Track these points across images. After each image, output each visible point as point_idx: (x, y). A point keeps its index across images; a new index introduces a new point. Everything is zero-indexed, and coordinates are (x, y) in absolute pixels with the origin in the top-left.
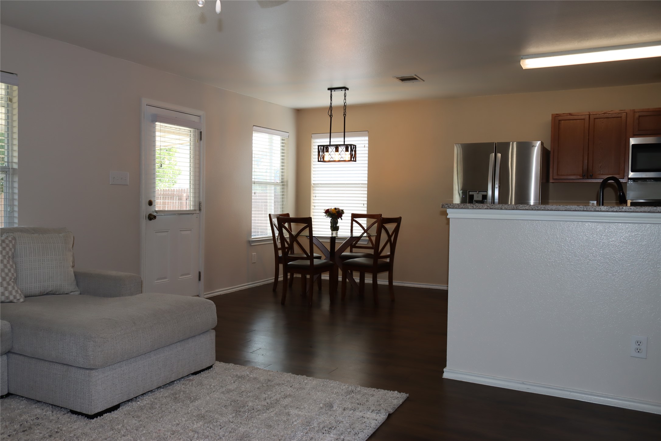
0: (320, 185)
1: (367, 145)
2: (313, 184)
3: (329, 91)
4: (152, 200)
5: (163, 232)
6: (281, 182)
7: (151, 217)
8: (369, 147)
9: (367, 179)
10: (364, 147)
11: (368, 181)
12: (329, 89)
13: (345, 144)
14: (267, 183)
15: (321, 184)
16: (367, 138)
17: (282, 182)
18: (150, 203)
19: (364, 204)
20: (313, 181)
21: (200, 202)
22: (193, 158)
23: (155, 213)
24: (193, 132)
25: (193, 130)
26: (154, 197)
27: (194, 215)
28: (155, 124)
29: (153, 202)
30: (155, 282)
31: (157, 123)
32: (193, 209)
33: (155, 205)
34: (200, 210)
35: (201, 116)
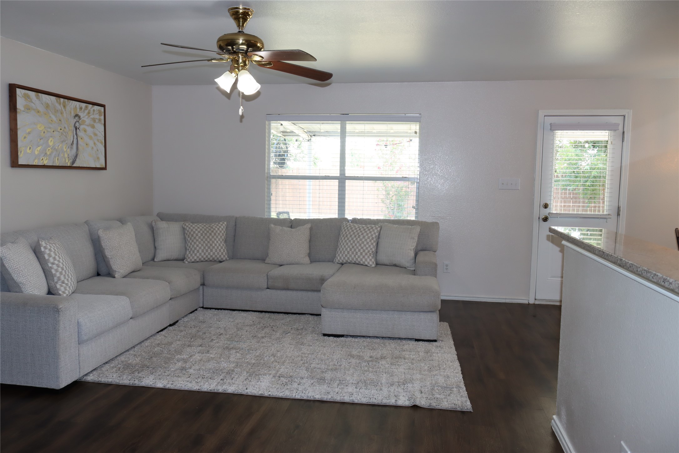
4: (548, 203)
7: (546, 219)
18: (546, 206)
21: (619, 207)
22: (610, 161)
23: (548, 216)
24: (610, 134)
25: (610, 132)
26: (551, 200)
27: (605, 220)
28: (554, 132)
29: (549, 205)
30: (549, 279)
31: (557, 131)
32: (607, 213)
33: (550, 208)
34: (618, 214)
35: (625, 115)
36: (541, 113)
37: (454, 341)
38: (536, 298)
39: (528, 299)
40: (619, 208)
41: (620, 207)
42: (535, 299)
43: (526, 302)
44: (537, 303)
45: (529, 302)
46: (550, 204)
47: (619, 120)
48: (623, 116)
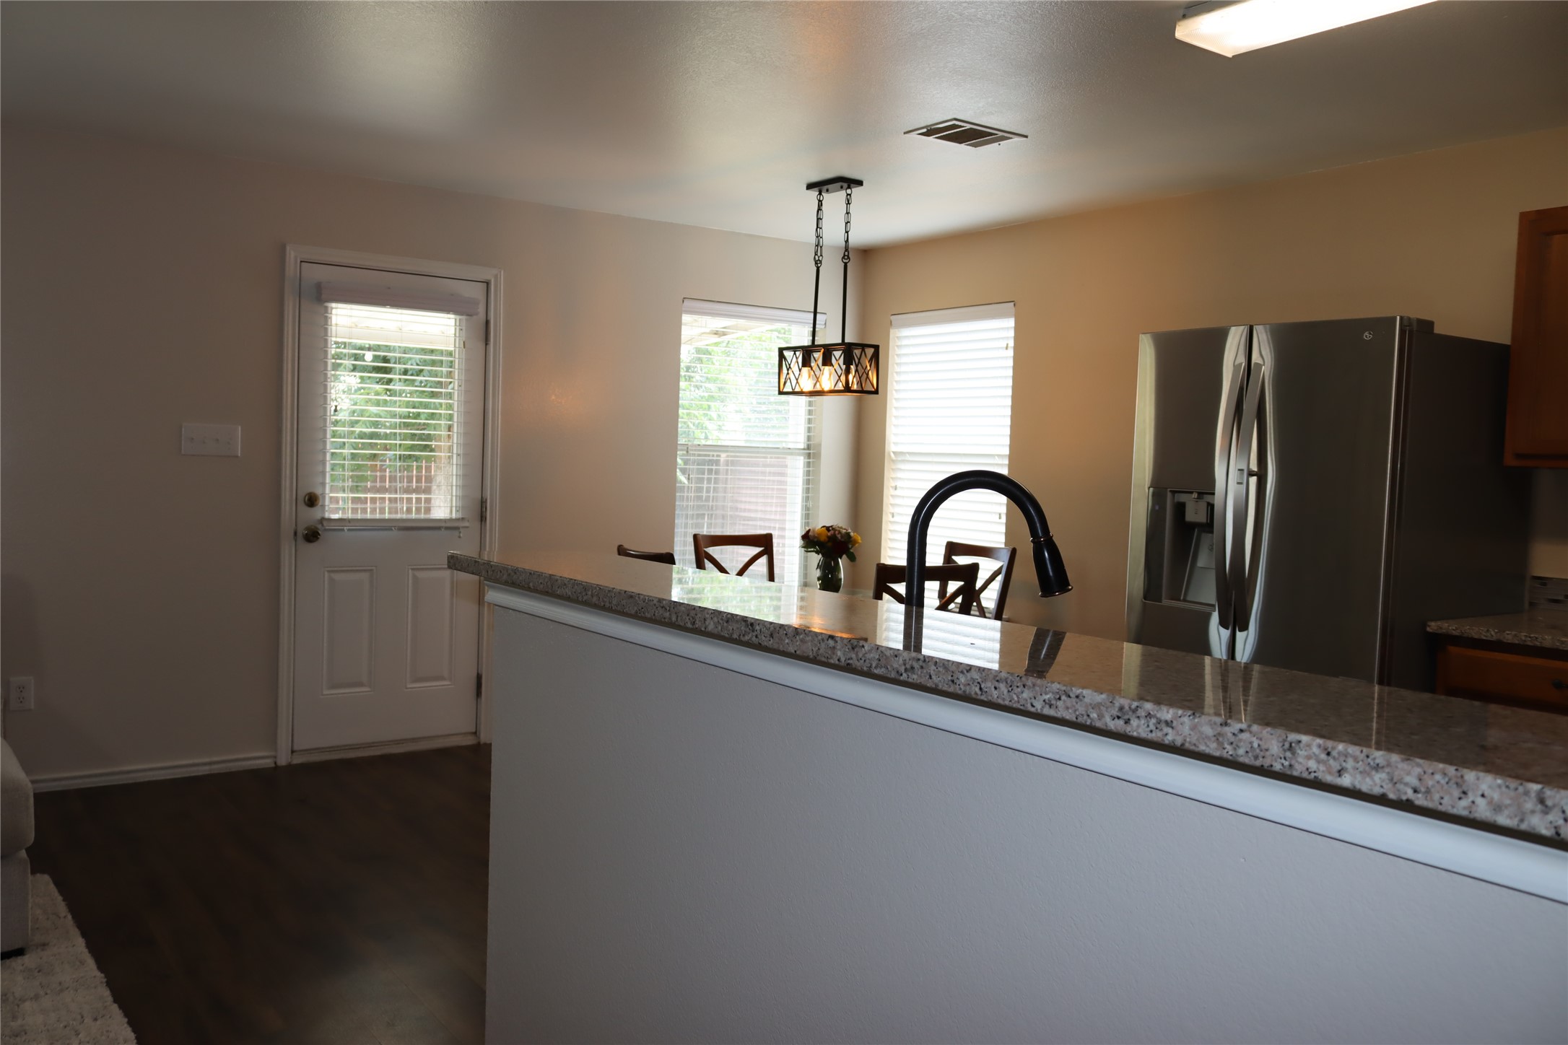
0: (908, 458)
1: (1011, 344)
2: (892, 455)
3: (814, 194)
4: (318, 491)
5: (357, 571)
6: (806, 447)
7: (312, 535)
8: (1016, 348)
9: (1007, 441)
10: (1007, 348)
11: (1011, 447)
12: (810, 186)
13: (846, 341)
14: (768, 450)
15: (910, 454)
16: (1011, 323)
17: (809, 447)
18: (312, 501)
19: (1000, 514)
20: (892, 445)
21: (484, 500)
22: (460, 388)
23: (319, 526)
24: (460, 323)
25: (458, 317)
26: (324, 484)
27: (456, 533)
28: (326, 307)
29: (320, 497)
30: (325, 692)
31: (334, 305)
32: (459, 516)
33: (323, 506)
34: (483, 518)
35: (490, 281)
36: (292, 255)
37: (84, 935)
38: (296, 748)
39: (273, 754)
40: (483, 503)
41: (486, 500)
42: (293, 752)
43: (268, 763)
44: (298, 760)
45: (275, 763)
46: (323, 495)
47: (476, 292)
48: (485, 284)
